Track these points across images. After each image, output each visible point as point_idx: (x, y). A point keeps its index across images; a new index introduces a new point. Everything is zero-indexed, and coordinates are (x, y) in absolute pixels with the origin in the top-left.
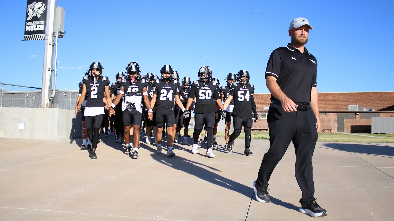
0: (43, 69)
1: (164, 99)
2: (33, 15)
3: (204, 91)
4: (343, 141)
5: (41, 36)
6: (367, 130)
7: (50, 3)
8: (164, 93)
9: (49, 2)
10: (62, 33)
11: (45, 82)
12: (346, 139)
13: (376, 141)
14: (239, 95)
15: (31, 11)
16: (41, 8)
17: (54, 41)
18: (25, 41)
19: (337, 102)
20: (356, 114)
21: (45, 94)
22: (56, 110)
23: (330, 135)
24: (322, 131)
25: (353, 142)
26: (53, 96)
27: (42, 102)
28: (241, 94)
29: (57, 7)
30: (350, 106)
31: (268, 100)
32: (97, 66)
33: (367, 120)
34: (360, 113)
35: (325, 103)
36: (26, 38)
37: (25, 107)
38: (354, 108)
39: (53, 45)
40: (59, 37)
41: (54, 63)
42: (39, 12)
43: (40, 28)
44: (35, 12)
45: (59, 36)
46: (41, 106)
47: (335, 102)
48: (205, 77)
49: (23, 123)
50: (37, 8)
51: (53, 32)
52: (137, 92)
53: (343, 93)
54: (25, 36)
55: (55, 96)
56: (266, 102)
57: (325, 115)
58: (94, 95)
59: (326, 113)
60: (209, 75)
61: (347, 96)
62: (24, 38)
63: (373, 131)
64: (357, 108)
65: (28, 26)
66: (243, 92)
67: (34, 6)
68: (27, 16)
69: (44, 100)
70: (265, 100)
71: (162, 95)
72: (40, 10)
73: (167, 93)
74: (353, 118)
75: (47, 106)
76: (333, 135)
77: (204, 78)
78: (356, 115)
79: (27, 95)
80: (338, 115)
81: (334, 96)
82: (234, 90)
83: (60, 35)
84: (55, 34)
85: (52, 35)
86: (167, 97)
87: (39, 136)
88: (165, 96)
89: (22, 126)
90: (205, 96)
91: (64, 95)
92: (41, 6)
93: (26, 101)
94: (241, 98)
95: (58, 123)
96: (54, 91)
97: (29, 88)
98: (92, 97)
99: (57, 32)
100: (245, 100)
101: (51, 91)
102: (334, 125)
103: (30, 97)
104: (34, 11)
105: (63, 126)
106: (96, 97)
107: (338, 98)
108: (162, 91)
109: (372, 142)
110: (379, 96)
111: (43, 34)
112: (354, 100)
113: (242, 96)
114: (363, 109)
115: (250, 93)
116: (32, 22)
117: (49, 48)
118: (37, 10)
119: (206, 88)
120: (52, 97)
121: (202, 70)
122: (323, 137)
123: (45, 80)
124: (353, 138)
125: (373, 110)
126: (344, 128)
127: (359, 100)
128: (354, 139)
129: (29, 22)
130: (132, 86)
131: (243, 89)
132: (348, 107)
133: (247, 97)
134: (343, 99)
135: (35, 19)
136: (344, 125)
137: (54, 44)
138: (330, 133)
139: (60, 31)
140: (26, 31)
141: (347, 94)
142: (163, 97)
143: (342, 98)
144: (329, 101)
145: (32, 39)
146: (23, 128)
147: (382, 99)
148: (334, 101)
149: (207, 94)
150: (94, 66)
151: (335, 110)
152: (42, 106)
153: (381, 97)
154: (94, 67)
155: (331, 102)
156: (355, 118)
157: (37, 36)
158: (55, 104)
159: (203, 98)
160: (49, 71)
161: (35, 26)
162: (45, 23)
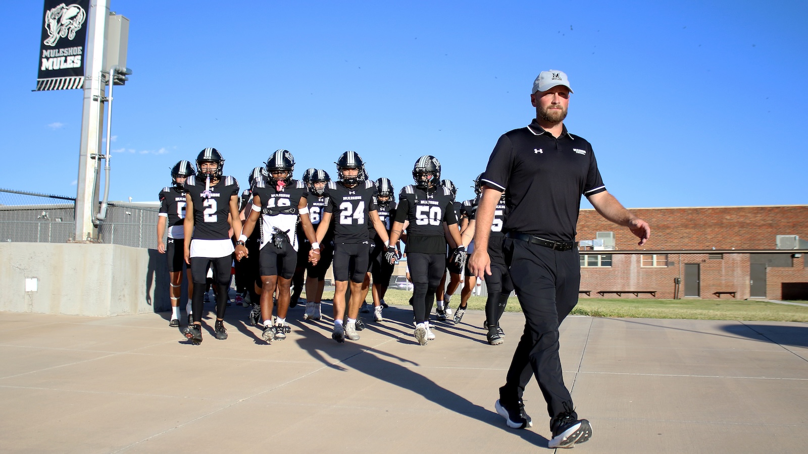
0: (80, 155)
1: (349, 221)
2: (58, 33)
3: (426, 209)
4: (764, 319)
5: (75, 79)
7: (96, 6)
8: (346, 209)
9: (92, 2)
10: (123, 74)
11: (85, 185)
12: (771, 315)
15: (53, 24)
16: (77, 18)
17: (104, 91)
18: (39, 92)
19: (750, 227)
20: (793, 255)
21: (83, 211)
22: (109, 249)
23: (733, 304)
24: (714, 295)
25: (787, 321)
26: (102, 216)
27: (77, 231)
29: (111, 14)
30: (779, 238)
31: (591, 223)
32: (211, 156)
34: (803, 254)
35: (722, 230)
36: (40, 87)
37: (38, 240)
38: (788, 243)
39: (102, 102)
40: (115, 84)
41: (104, 140)
42: (72, 27)
43: (73, 62)
44: (64, 27)
45: (116, 80)
46: (74, 239)
47: (745, 229)
48: (428, 180)
49: (34, 277)
50: (67, 19)
51: (102, 72)
52: (288, 208)
53: (762, 209)
54: (39, 82)
55: (106, 216)
56: (586, 229)
57: (722, 258)
58: (210, 215)
59: (724, 255)
60: (435, 176)
61: (773, 215)
62: (38, 85)
64: (797, 243)
65: (48, 58)
66: (500, 213)
67: (60, 14)
68: (45, 35)
69: (83, 224)
70: (583, 223)
71: (343, 214)
72: (74, 23)
73: (354, 210)
74: (788, 266)
75: (89, 239)
76: (740, 304)
77: (425, 182)
78: (795, 259)
79: (44, 213)
80: (751, 257)
81: (743, 214)
83: (118, 79)
84: (107, 75)
85: (100, 78)
86: (354, 217)
87: (70, 307)
88: (349, 215)
89: (31, 285)
90: (429, 218)
91: (127, 213)
92: (75, 14)
93: (41, 227)
95: (114, 277)
96: (104, 206)
97: (49, 198)
98: (207, 219)
99: (112, 72)
101: (97, 205)
102: (742, 281)
103: (50, 219)
104: (62, 25)
105: (125, 284)
106: (214, 219)
107: (751, 219)
108: (342, 206)
111: (80, 77)
112: (789, 224)
116: (57, 50)
117: (95, 107)
118: (69, 23)
119: (429, 203)
120: (99, 220)
121: (421, 165)
122: (718, 310)
123: (85, 180)
124: (787, 311)
126: (765, 288)
127: (801, 224)
128: (790, 314)
129: (49, 51)
130: (277, 195)
132: (775, 240)
134: (762, 222)
135: (63, 43)
136: (765, 281)
137: (105, 99)
138: (733, 299)
139: (118, 68)
140: (43, 68)
141: (772, 209)
142: (346, 217)
143: (761, 218)
144: (731, 225)
145: (54, 87)
146: (35, 289)
148: (742, 227)
149: (432, 216)
150: (205, 156)
151: (746, 247)
152: (78, 238)
154: (204, 158)
155: (737, 228)
156: (792, 266)
157: (65, 80)
158: (107, 234)
159: (425, 222)
160: (94, 160)
161: (63, 58)
162: (83, 51)
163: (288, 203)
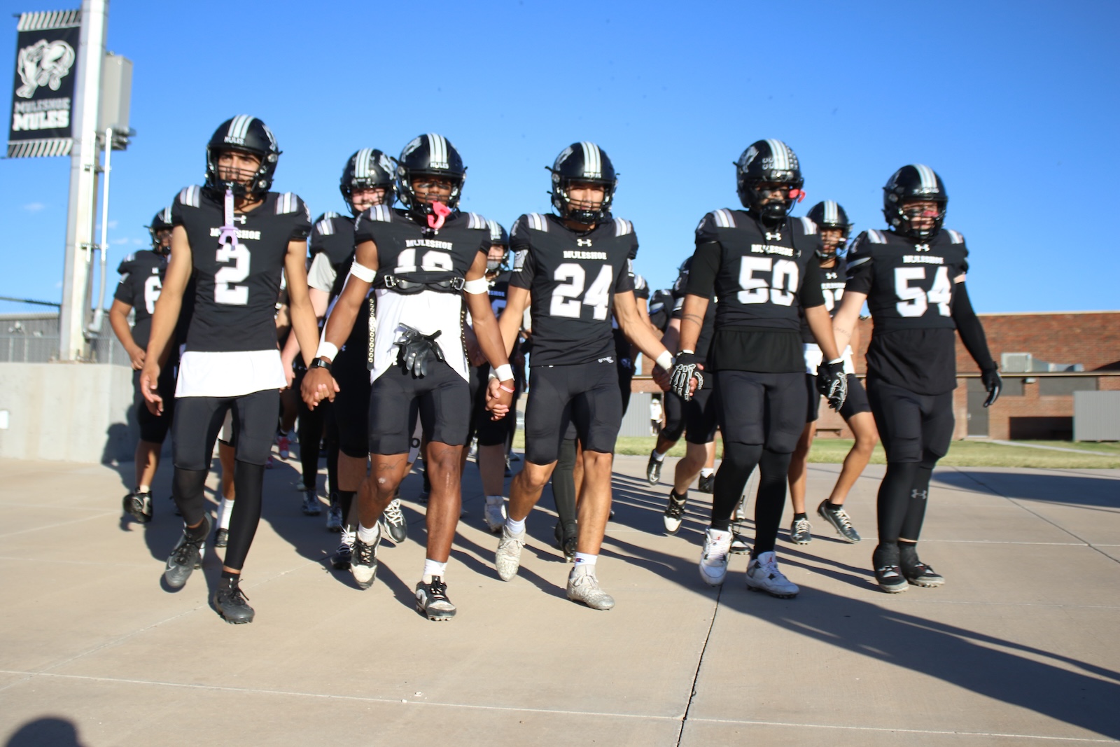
0: (66, 245)
1: (573, 310)
2: (36, 81)
3: (764, 264)
4: (987, 464)
5: (60, 143)
6: (1060, 429)
7: (87, 43)
8: (569, 281)
9: (82, 38)
10: (124, 135)
11: (73, 286)
12: (995, 459)
13: (1090, 466)
14: (902, 290)
15: (31, 69)
16: (62, 60)
17: (98, 158)
18: (10, 159)
20: (1024, 380)
21: (71, 321)
22: (104, 371)
25: (1016, 466)
26: (96, 326)
27: (62, 347)
28: (912, 283)
29: (108, 54)
30: (1005, 356)
32: (243, 135)
33: (1060, 398)
34: (1038, 379)
36: (12, 152)
38: (1018, 364)
39: (97, 173)
40: (113, 148)
41: (98, 227)
42: (55, 72)
43: (57, 119)
44: (44, 73)
45: (116, 144)
46: (58, 357)
49: (4, 410)
50: (49, 62)
51: (96, 133)
52: (446, 276)
54: (9, 146)
55: (102, 326)
58: (232, 286)
61: (995, 326)
62: (9, 149)
63: (1080, 432)
64: (1030, 363)
65: (22, 114)
66: (919, 273)
67: (40, 55)
68: (18, 83)
69: (70, 338)
71: (559, 292)
72: (59, 67)
73: (588, 283)
74: (1018, 395)
75: (79, 358)
78: (1026, 385)
79: (18, 325)
80: (968, 384)
82: (871, 266)
84: (102, 137)
85: (94, 142)
86: (587, 301)
87: (52, 450)
88: (575, 295)
90: (770, 287)
92: (60, 55)
93: (14, 343)
94: (911, 302)
95: (112, 407)
96: (99, 313)
97: (24, 304)
98: (223, 296)
99: (109, 133)
100: (932, 308)
101: (89, 313)
103: (26, 332)
104: (43, 70)
106: (240, 297)
108: (561, 273)
109: (1078, 468)
110: (1097, 323)
111: (66, 140)
112: (1018, 338)
113: (917, 293)
114: (1047, 366)
115: (951, 276)
116: (34, 103)
117: (85, 181)
118: (51, 66)
119: (773, 249)
120: (92, 332)
123: (72, 278)
124: (1016, 454)
125: (1080, 368)
126: (987, 424)
127: (1036, 338)
128: (1020, 458)
129: (23, 104)
130: (421, 242)
131: (917, 259)
133: (941, 294)
135: (42, 93)
136: (988, 415)
137: (100, 169)
139: (117, 127)
140: (16, 128)
141: (996, 319)
142: (566, 300)
145: (31, 153)
146: (5, 426)
147: (1107, 333)
149: (778, 282)
152: (63, 357)
153: (1104, 327)
154: (227, 139)
156: (1023, 395)
157: (46, 144)
158: (103, 353)
159: (761, 298)
160: (85, 251)
161: (43, 115)
162: (71, 104)
163: (447, 264)
